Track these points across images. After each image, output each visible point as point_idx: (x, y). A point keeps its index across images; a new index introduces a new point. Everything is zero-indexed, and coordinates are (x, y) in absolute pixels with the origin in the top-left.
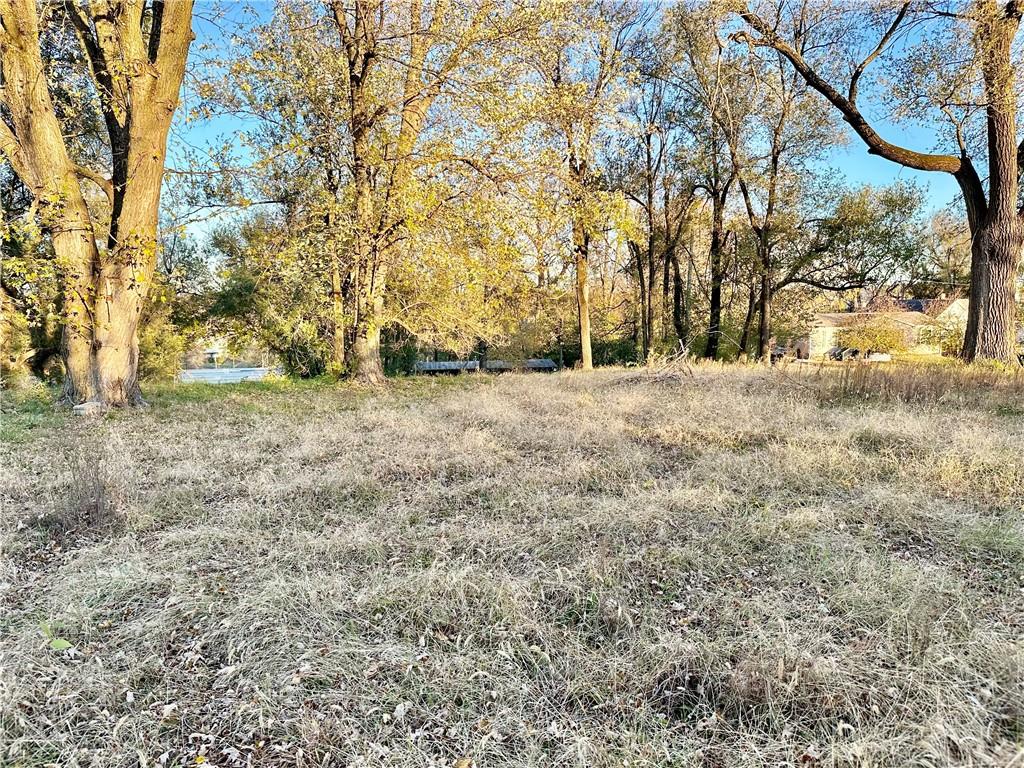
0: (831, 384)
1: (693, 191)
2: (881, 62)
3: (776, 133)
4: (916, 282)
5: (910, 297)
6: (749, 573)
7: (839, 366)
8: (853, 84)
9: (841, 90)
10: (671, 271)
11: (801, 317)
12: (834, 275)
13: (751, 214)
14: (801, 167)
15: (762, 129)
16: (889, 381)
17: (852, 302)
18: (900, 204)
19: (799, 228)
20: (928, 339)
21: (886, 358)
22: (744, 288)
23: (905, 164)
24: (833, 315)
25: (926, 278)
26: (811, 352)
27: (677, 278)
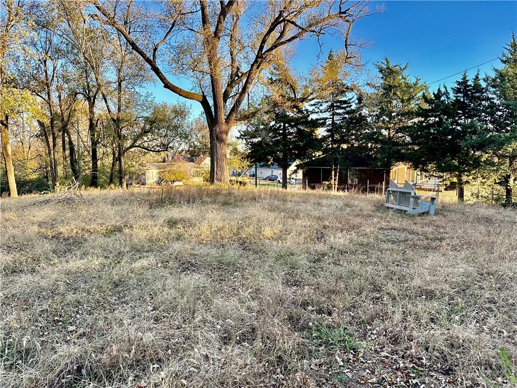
0: (155, 197)
1: (76, 95)
2: (166, 45)
3: (119, 71)
4: (191, 149)
5: (189, 156)
6: (113, 300)
7: (159, 188)
8: (154, 53)
9: (149, 55)
10: (67, 139)
11: (140, 165)
12: (154, 144)
13: (110, 111)
14: (133, 90)
15: (112, 68)
16: (181, 194)
17: (165, 158)
18: (180, 113)
19: (135, 120)
20: (198, 174)
21: (180, 183)
22: (109, 150)
23: (180, 95)
24: (156, 164)
25: (195, 148)
26: (147, 182)
27: (71, 143)
